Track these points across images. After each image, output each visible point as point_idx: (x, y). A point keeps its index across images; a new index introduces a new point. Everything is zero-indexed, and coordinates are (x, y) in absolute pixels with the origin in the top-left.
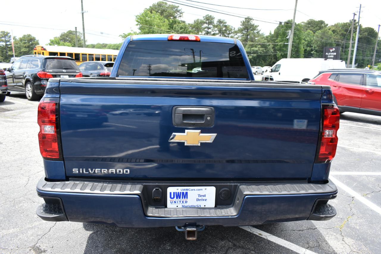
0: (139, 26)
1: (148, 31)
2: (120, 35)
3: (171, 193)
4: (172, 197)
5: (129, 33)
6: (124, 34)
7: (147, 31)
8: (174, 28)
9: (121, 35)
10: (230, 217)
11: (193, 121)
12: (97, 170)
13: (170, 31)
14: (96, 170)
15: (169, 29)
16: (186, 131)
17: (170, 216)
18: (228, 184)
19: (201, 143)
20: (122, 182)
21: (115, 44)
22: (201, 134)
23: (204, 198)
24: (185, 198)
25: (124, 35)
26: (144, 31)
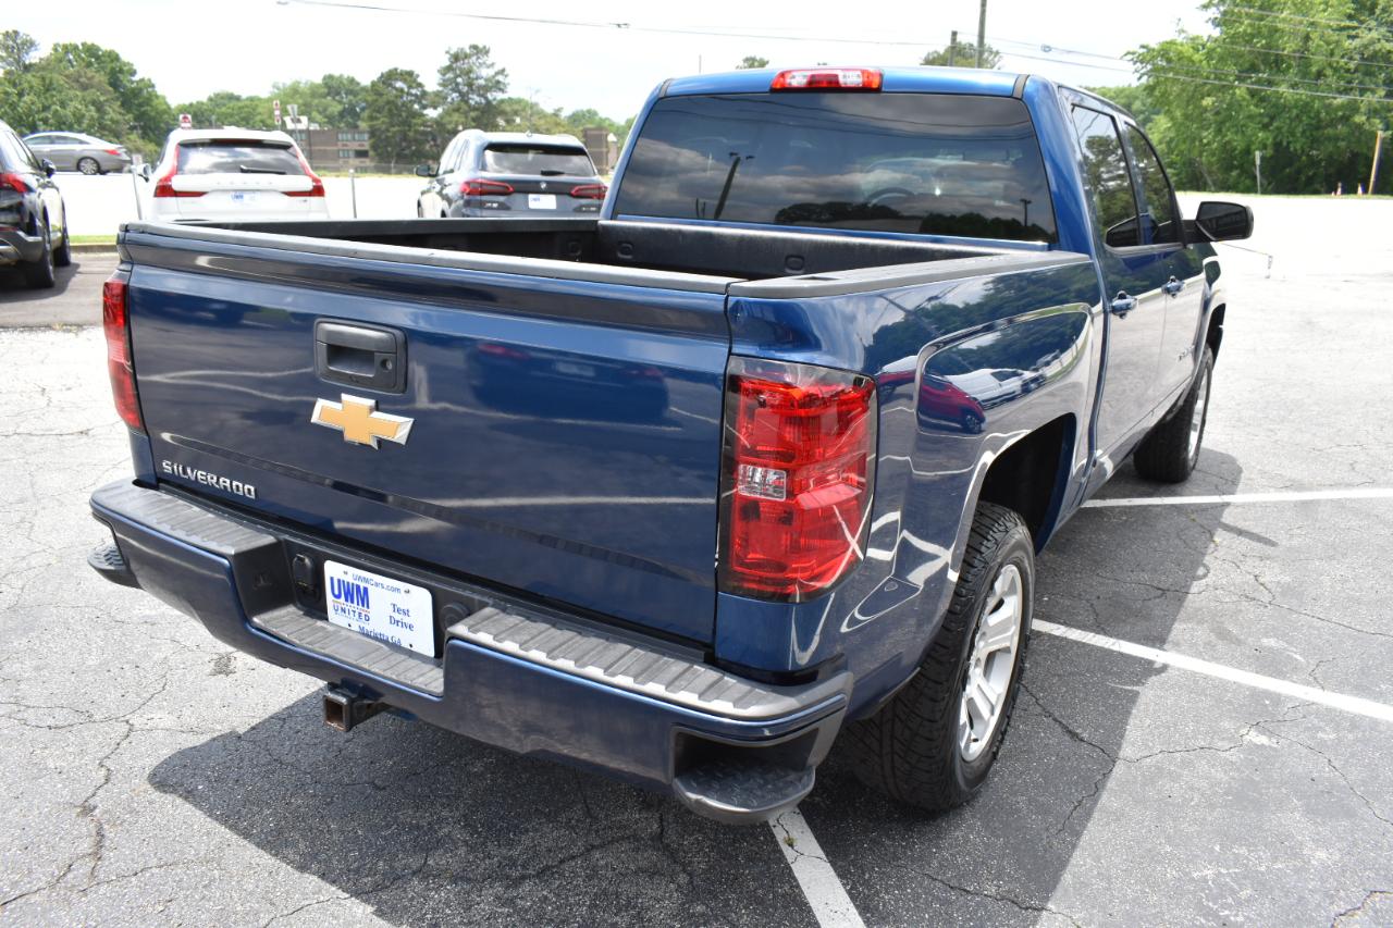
0: (1214, 9)
1: (1249, 31)
2: (1128, 53)
3: (332, 579)
4: (336, 592)
5: (1168, 39)
6: (1143, 47)
7: (1245, 31)
8: (1378, 11)
9: (1131, 50)
10: (426, 696)
11: (351, 368)
12: (200, 474)
13: (1355, 24)
14: (200, 472)
15: (1350, 17)
16: (344, 397)
17: (298, 642)
18: (467, 594)
19: (380, 442)
20: (230, 514)
21: (1121, 86)
22: (377, 415)
23: (406, 620)
24: (363, 605)
25: (1145, 50)
26: (1232, 32)
